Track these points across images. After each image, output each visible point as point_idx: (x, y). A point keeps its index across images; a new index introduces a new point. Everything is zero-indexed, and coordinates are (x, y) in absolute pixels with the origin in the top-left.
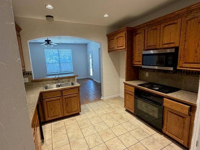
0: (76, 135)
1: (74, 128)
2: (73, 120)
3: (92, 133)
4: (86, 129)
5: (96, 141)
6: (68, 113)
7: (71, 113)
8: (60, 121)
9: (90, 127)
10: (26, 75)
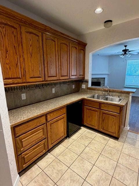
0: (90, 155)
1: (97, 147)
2: (105, 139)
3: (107, 170)
4: (104, 159)
5: (99, 182)
6: (103, 129)
7: (106, 131)
8: (94, 132)
9: (112, 162)
10: (85, 82)
